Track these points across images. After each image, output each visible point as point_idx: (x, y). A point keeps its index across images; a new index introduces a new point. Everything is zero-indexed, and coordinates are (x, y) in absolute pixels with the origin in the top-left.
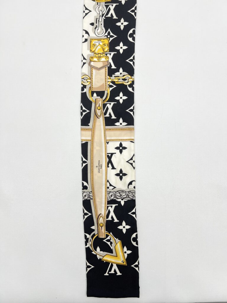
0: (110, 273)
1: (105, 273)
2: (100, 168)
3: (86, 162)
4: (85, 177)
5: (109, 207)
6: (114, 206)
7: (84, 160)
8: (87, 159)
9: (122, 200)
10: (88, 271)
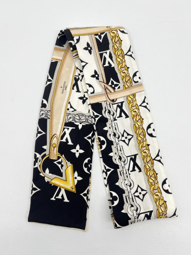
0: (57, 197)
1: (52, 198)
2: (64, 89)
3: (51, 81)
4: (46, 96)
5: (65, 129)
6: (71, 128)
7: (50, 78)
8: (52, 78)
9: (81, 123)
10: (33, 193)
